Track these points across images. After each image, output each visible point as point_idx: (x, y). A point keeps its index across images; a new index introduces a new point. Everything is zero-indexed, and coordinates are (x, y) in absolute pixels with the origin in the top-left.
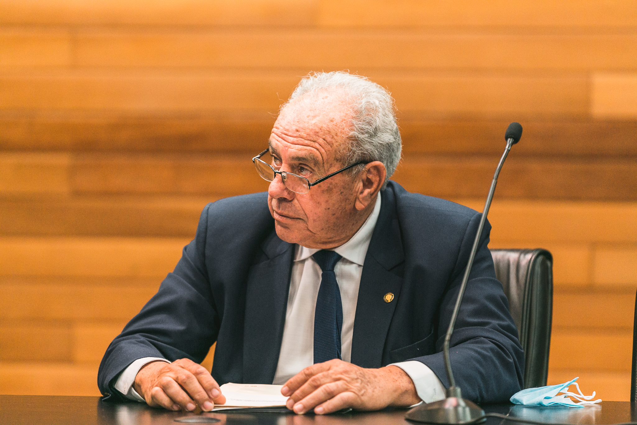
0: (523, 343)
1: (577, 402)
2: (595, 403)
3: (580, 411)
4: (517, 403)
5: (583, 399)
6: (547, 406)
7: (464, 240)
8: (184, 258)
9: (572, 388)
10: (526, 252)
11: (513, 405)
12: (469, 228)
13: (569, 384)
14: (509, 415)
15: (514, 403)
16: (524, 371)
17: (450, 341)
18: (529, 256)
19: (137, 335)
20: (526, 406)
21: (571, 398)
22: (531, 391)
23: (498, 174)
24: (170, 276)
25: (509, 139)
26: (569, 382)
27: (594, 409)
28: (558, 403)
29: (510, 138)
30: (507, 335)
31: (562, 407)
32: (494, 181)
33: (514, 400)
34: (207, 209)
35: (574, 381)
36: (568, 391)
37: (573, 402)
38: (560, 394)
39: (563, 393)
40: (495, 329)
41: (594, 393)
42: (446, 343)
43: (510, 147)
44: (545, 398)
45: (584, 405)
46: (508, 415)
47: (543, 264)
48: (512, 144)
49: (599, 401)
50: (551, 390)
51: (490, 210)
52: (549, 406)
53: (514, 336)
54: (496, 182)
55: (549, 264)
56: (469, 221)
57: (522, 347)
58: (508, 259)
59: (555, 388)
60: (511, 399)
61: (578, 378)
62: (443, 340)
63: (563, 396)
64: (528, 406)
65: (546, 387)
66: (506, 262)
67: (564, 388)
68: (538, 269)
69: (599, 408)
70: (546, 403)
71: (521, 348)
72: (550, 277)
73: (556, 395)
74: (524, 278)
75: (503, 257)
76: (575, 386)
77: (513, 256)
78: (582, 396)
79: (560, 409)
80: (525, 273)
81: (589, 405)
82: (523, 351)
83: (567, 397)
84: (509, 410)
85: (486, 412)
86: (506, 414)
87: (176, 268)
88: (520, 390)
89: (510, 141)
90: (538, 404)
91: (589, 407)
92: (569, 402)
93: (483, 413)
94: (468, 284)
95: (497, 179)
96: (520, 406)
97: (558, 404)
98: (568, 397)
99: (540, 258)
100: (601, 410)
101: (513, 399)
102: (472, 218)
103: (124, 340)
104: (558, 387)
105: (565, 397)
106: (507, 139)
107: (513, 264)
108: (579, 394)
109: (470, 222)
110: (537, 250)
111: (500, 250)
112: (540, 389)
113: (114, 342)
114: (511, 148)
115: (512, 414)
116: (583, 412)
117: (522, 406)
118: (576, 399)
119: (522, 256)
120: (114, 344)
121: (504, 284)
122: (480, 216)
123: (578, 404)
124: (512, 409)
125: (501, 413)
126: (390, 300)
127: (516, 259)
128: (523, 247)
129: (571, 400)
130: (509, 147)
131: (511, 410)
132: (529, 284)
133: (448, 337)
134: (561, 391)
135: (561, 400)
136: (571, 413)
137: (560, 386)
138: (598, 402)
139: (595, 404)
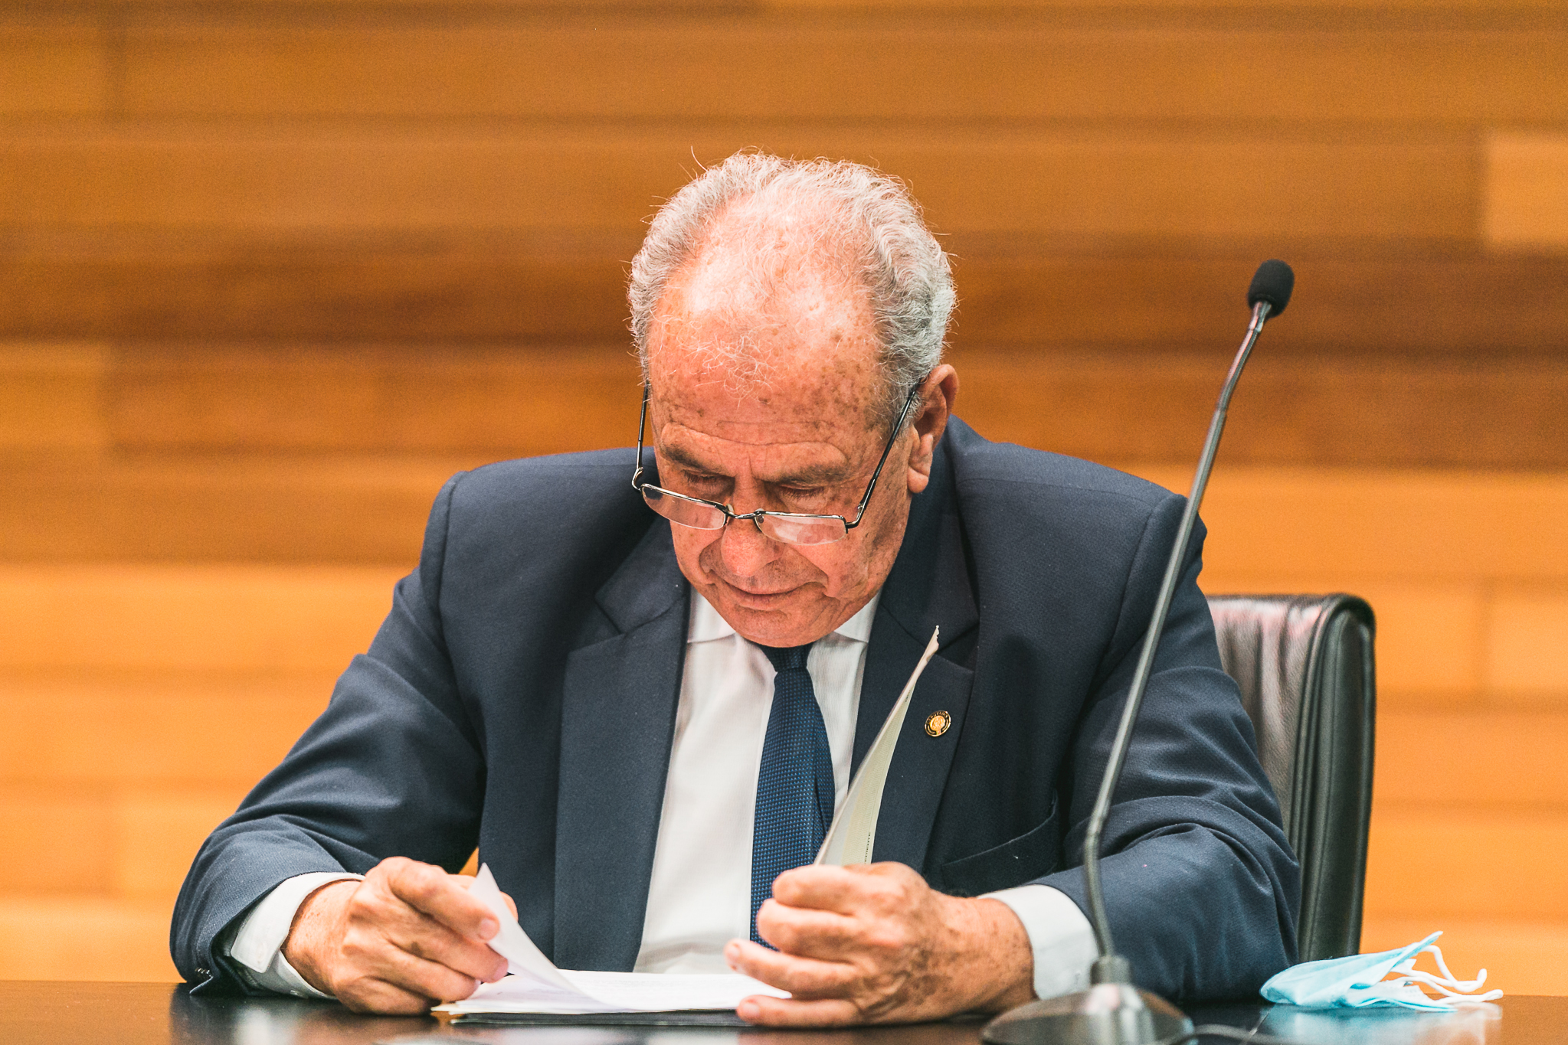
0: (1296, 841)
1: (1436, 996)
2: (1486, 1001)
3: (1445, 1021)
4: (1280, 1001)
5: (1453, 989)
6: (1357, 1009)
7: (1135, 567)
8: (397, 613)
9: (1425, 962)
10: (1303, 601)
11: (1269, 1004)
12: (1148, 537)
13: (1416, 951)
14: (1258, 1032)
15: (1272, 999)
16: (1298, 917)
17: (1101, 835)
18: (1312, 614)
19: (275, 819)
20: (1304, 1009)
21: (1423, 987)
22: (1318, 969)
23: (1231, 394)
24: (359, 663)
25: (1258, 305)
26: (1415, 946)
27: (1481, 1017)
28: (1388, 1000)
29: (1262, 300)
30: (1258, 819)
31: (1397, 1010)
32: (1217, 415)
33: (1271, 991)
34: (449, 489)
35: (1432, 943)
36: (1413, 969)
37: (1426, 996)
38: (1391, 976)
39: (1399, 975)
40: (1226, 802)
41: (1483, 974)
42: (1091, 842)
43: (1261, 325)
44: (1354, 987)
45: (1457, 1006)
46: (1255, 1031)
47: (1351, 633)
48: (1267, 317)
49: (1497, 994)
50: (1369, 966)
51: (1206, 492)
52: (1366, 1008)
53: (1273, 822)
54: (1223, 416)
55: (1365, 633)
56: (1148, 518)
57: (1295, 851)
58: (1258, 620)
59: (1380, 961)
60: (1264, 990)
61: (1440, 933)
62: (1083, 834)
63: (1401, 981)
64: (1308, 1007)
65: (1357, 958)
66: (1252, 628)
67: (1402, 958)
68: (1336, 646)
69: (1496, 1013)
70: (1355, 999)
71: (1292, 858)
72: (1367, 669)
73: (1384, 980)
74: (1301, 669)
75: (1245, 615)
76: (1431, 955)
77: (1271, 613)
78: (1451, 981)
79: (1392, 1016)
80: (1302, 658)
81: (1469, 1005)
82: (1295, 864)
83: (1412, 985)
84: (1258, 1018)
85: (1195, 1024)
86: (1249, 1029)
87: (377, 640)
88: (1288, 965)
89: (1261, 309)
90: (1335, 1003)
91: (1470, 1011)
92: (1416, 997)
93: (1188, 1026)
94: (1149, 685)
95: (1226, 409)
96: (1287, 1008)
97: (1389, 1003)
98: (1415, 983)
99: (1343, 619)
100: (1500, 1018)
101: (1268, 988)
102: (1157, 510)
103: (240, 831)
104: (1388, 958)
105: (1406, 984)
106: (1252, 305)
107: (1270, 635)
108: (1443, 977)
109: (1151, 520)
110: (1333, 597)
111: (1235, 597)
112: (1339, 963)
113: (215, 838)
114: (1263, 327)
115: (1264, 1030)
116: (1453, 1024)
117: (1292, 1007)
118: (1435, 990)
119: (1295, 612)
120: (215, 844)
121: (1247, 686)
122: (1179, 504)
123: (1441, 1003)
124: (1265, 1014)
125: (1237, 1025)
126: (942, 731)
127: (1280, 622)
128: (1297, 590)
129: (1421, 993)
130: (1257, 325)
131: (1263, 1018)
132: (1314, 684)
133: (1095, 827)
134: (1396, 970)
135: (1397, 993)
136: (1421, 1025)
137: (1393, 956)
138: (1493, 998)
139: (1485, 1003)
